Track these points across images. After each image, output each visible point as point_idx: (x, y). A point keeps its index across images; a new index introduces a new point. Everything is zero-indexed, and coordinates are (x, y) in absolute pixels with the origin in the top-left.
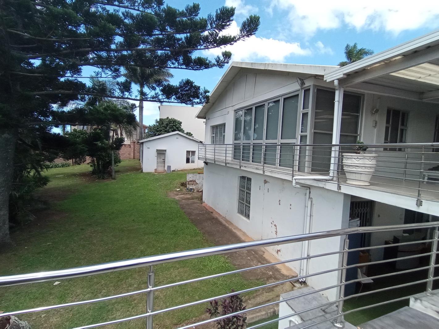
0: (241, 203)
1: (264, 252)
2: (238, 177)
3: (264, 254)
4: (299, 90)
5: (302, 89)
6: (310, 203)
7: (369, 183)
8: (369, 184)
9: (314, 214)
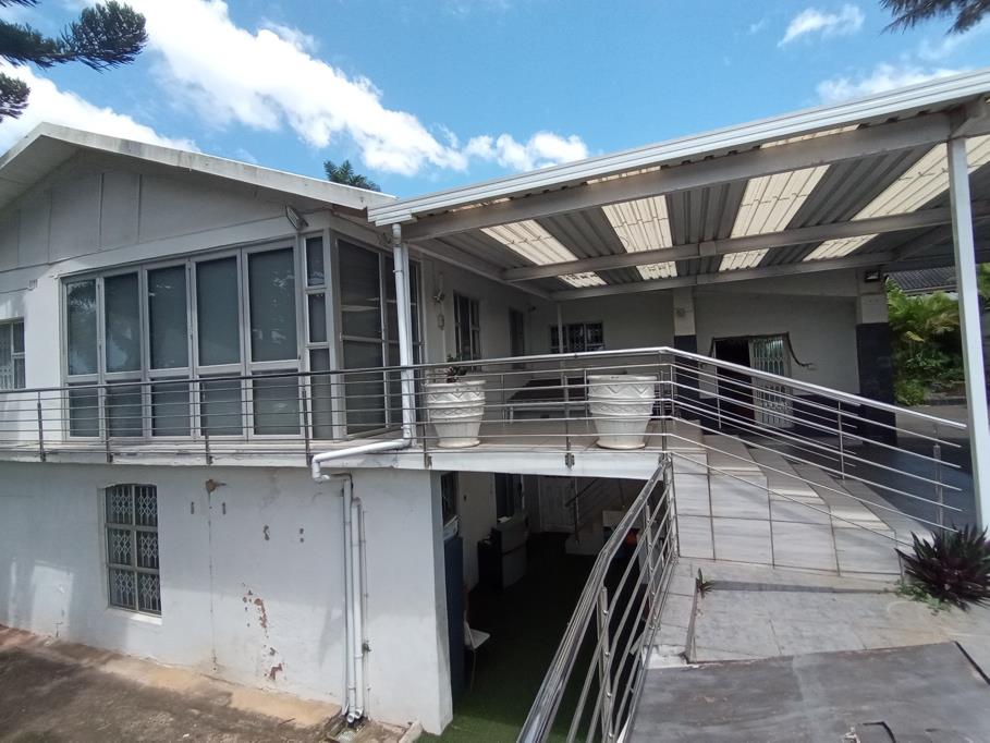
0: (117, 571)
1: (230, 695)
2: (99, 490)
3: (230, 702)
4: (293, 238)
5: (300, 235)
6: (355, 511)
7: (479, 439)
8: (478, 442)
9: (367, 536)
